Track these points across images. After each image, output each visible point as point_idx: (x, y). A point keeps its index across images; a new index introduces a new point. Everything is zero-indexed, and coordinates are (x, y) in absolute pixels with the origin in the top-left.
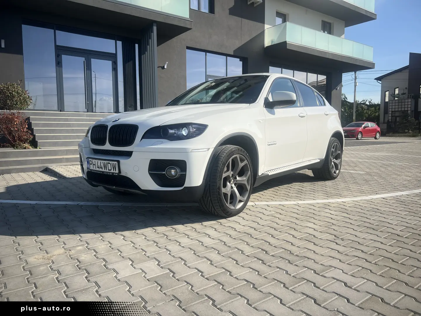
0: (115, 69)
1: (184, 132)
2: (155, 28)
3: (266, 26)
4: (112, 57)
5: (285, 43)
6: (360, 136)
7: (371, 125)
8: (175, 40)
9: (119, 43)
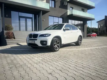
0: (32, 21)
1: (47, 35)
2: (41, 12)
3: (68, 10)
4: (31, 18)
5: (72, 14)
6: (92, 36)
7: (95, 34)
8: (46, 14)
9: (33, 15)
